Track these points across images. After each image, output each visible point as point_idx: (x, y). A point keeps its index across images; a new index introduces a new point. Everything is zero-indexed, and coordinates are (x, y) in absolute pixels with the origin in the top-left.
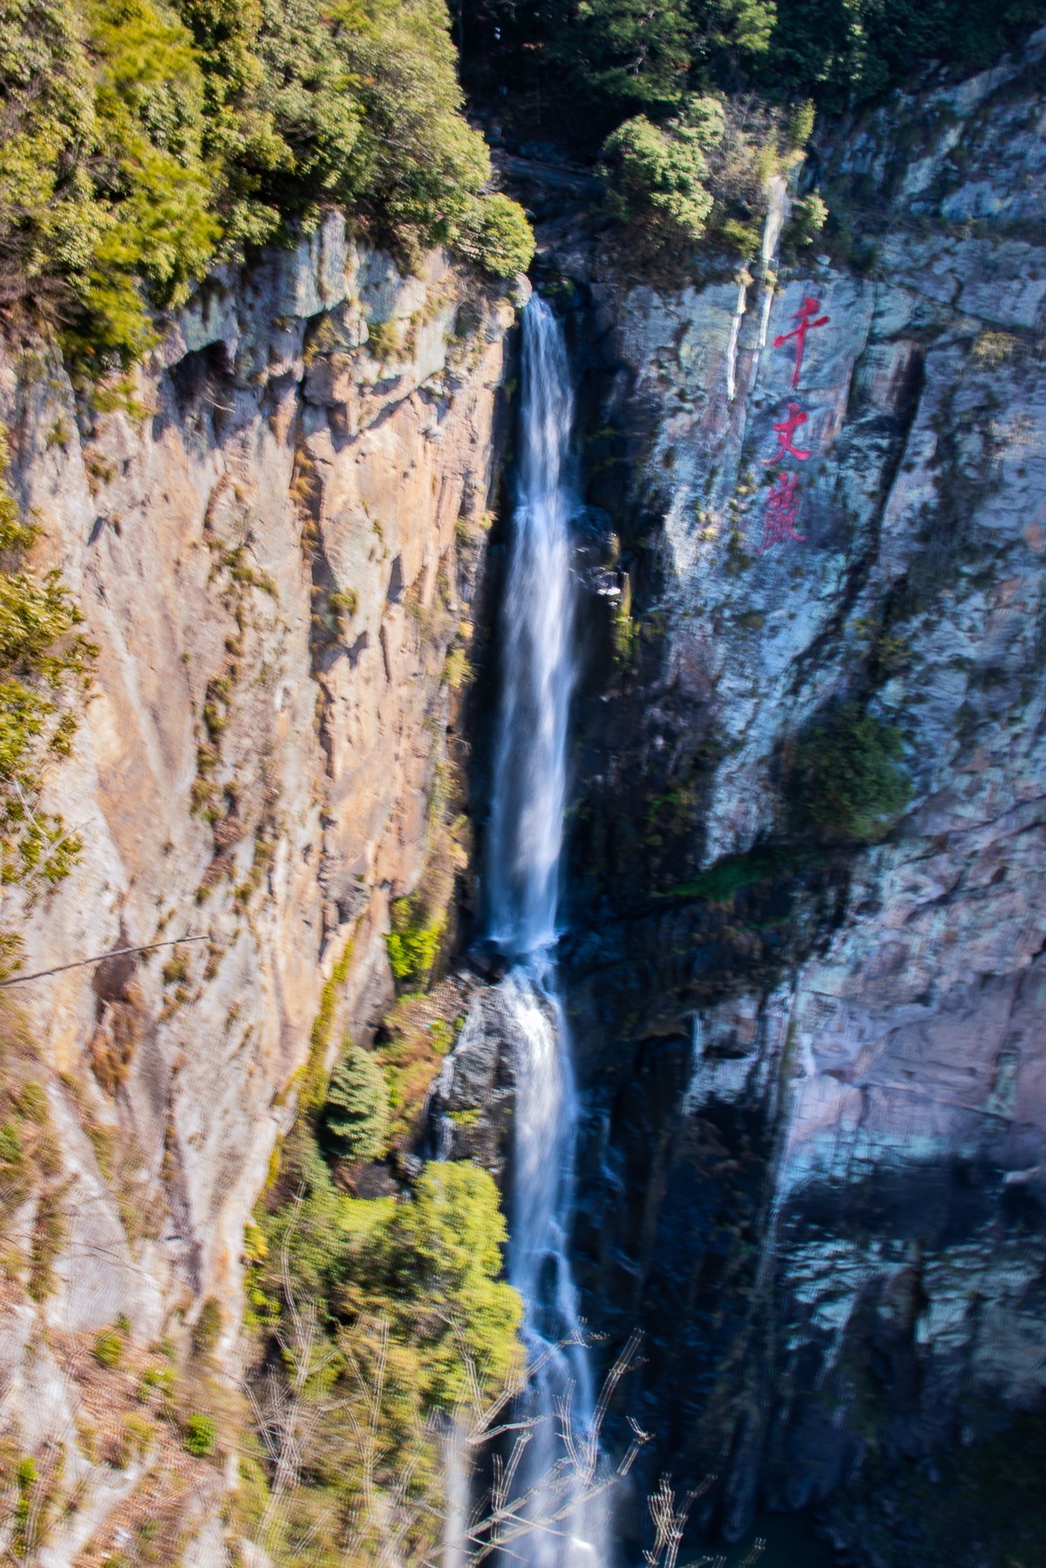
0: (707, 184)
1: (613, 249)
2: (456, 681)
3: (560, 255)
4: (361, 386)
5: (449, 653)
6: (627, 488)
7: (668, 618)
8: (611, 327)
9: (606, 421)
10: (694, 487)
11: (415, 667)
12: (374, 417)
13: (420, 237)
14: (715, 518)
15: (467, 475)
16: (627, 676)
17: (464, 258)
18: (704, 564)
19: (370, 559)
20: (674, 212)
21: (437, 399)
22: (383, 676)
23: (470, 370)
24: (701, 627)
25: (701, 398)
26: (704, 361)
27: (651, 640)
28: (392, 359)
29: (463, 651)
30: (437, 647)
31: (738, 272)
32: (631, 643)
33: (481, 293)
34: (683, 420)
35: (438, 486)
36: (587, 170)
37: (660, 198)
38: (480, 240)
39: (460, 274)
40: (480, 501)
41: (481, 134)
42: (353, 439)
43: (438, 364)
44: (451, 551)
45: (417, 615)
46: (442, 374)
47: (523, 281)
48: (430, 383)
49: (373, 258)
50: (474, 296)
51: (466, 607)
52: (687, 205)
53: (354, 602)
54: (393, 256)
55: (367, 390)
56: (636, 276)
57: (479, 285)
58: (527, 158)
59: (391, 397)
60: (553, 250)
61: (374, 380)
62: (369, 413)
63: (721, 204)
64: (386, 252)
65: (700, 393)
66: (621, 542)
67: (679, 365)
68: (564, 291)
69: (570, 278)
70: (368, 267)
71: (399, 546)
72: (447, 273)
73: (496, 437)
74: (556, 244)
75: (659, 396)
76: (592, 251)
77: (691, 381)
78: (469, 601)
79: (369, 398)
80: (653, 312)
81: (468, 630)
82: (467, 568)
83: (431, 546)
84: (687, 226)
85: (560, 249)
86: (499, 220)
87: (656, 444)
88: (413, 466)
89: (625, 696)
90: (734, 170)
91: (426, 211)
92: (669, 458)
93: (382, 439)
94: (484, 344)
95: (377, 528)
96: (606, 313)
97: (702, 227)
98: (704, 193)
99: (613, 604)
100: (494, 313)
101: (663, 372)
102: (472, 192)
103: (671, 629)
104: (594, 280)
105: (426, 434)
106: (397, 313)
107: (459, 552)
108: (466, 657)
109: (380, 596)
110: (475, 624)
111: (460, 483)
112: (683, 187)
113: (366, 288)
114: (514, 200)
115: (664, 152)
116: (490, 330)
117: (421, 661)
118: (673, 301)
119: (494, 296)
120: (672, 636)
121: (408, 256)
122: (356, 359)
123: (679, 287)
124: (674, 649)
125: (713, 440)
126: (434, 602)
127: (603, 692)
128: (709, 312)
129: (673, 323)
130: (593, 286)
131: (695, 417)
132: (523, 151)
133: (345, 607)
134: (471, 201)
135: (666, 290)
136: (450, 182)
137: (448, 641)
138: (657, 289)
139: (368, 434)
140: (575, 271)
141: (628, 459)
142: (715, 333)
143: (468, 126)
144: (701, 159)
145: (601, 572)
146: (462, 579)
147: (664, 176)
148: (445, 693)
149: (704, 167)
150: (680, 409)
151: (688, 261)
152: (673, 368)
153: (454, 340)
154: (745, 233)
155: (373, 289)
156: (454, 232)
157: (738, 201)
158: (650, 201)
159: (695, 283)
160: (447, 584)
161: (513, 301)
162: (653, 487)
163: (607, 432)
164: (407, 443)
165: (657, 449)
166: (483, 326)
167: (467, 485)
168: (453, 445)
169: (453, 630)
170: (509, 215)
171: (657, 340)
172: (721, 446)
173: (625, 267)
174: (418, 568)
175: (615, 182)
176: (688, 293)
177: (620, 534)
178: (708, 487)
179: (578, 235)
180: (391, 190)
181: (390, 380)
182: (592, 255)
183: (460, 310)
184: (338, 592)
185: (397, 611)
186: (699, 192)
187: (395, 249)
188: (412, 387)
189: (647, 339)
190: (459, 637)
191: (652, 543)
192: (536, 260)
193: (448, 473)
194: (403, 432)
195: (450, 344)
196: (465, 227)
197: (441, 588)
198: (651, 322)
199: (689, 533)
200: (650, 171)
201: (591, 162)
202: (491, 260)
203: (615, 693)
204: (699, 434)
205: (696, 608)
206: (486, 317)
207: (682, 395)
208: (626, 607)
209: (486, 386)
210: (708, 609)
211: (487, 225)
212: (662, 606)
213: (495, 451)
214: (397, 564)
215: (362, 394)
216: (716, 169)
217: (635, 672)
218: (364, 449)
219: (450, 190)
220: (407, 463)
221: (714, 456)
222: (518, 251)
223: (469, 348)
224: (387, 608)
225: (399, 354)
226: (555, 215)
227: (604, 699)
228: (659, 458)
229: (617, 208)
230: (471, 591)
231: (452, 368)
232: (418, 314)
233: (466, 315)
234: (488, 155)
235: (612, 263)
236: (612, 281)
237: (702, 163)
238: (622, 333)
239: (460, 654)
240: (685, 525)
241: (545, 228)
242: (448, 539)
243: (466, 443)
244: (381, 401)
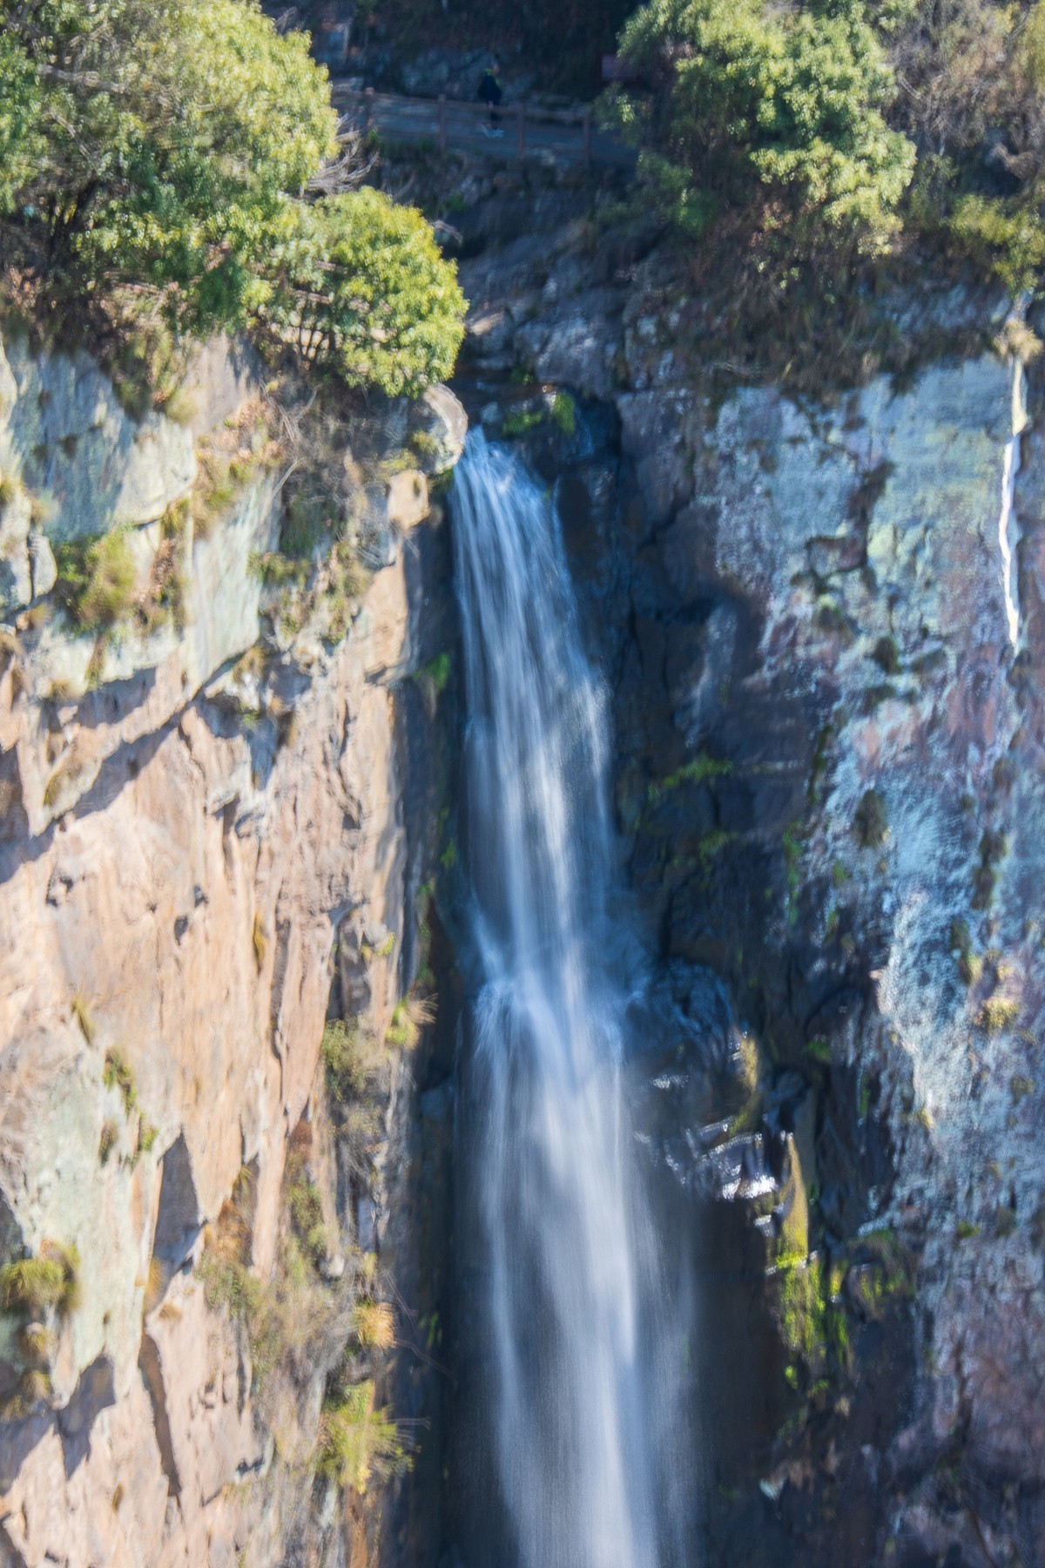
0: (897, 115)
1: (667, 302)
2: (359, 1473)
3: (532, 332)
4: (50, 705)
5: (334, 1396)
6: (765, 910)
7: (918, 1248)
8: (681, 502)
9: (690, 742)
10: (943, 890)
11: (244, 1446)
12: (87, 781)
13: (168, 312)
14: (1010, 968)
15: (343, 912)
16: (822, 1418)
17: (289, 359)
18: (994, 1093)
19: (104, 1157)
20: (818, 192)
21: (248, 722)
22: (159, 1480)
23: (328, 643)
24: (1010, 1266)
25: (937, 658)
26: (934, 561)
27: (875, 1313)
28: (125, 628)
29: (369, 1388)
30: (300, 1385)
31: (1000, 326)
32: (825, 1324)
33: (339, 443)
34: (894, 719)
35: (271, 945)
36: (584, 111)
37: (777, 162)
38: (322, 310)
39: (283, 400)
40: (381, 976)
41: (303, 40)
42: (42, 843)
43: (247, 631)
44: (318, 1114)
45: (241, 1298)
46: (255, 656)
47: (444, 403)
48: (226, 683)
49: (54, 375)
50: (322, 452)
51: (368, 1263)
52: (850, 171)
53: (69, 1276)
54: (105, 367)
55: (65, 714)
56: (734, 364)
57: (333, 424)
58: (424, 95)
59: (130, 728)
60: (514, 325)
61: (80, 684)
62: (75, 772)
63: (941, 162)
64: (84, 356)
65: (929, 647)
66: (764, 1052)
67: (869, 578)
68: (548, 425)
69: (563, 387)
70: (44, 400)
71: (176, 1117)
72: (245, 402)
73: (408, 807)
74: (519, 307)
75: (828, 662)
76: (614, 314)
77: (906, 618)
78: (377, 1248)
79: (71, 733)
80: (785, 451)
81: (380, 1327)
82: (366, 1160)
83: (265, 1108)
84: (857, 224)
85: (531, 316)
86: (368, 254)
87: (828, 791)
88: (200, 900)
89: (824, 1478)
90: (964, 68)
91: (179, 247)
92: (867, 823)
93: (115, 838)
94: (359, 572)
95: (117, 1070)
96: (665, 467)
97: (893, 222)
98: (888, 137)
99: (763, 1221)
100: (379, 494)
101: (827, 600)
102: (292, 190)
103: (930, 1277)
104: (626, 386)
105: (228, 813)
106: (126, 510)
107: (338, 1118)
108: (380, 1403)
109: (137, 1255)
110: (396, 1308)
111: (327, 935)
112: (835, 128)
113: (41, 453)
114: (402, 201)
115: (777, 43)
116: (371, 538)
117: (260, 1428)
118: (837, 417)
119: (373, 447)
120: (934, 1295)
121: (143, 364)
122: (30, 638)
123: (851, 382)
124: (941, 1333)
125: (980, 765)
126: (281, 1255)
127: (765, 1468)
128: (933, 437)
129: (842, 474)
130: (623, 401)
131: (926, 708)
132: (412, 80)
133: (46, 1295)
134: (293, 215)
135: (816, 395)
136: (232, 167)
137: (330, 1363)
138: (790, 392)
139: (75, 826)
140: (576, 368)
141: (761, 834)
142: (953, 488)
143: (268, 24)
144: (875, 54)
145: (721, 1138)
146: (353, 1190)
147: (784, 108)
148: (330, 1512)
149: (884, 69)
150: (883, 692)
151: (865, 313)
152: (855, 588)
153: (280, 567)
154: (1009, 228)
155: (59, 455)
156: (258, 290)
157: (986, 148)
158: (752, 172)
159: (887, 366)
160: (313, 1204)
161: (425, 460)
162: (833, 902)
163: (697, 768)
164: (181, 839)
165: (833, 801)
166: (353, 526)
167: (345, 937)
168: (300, 838)
169: (341, 1329)
170: (394, 240)
171: (804, 524)
172: (1002, 778)
173: (703, 345)
174: (233, 1170)
175: (657, 133)
176: (875, 395)
177: (759, 1028)
178: (982, 886)
179: (573, 275)
180: (84, 198)
181: (118, 683)
182: (614, 321)
183: (286, 493)
184: (24, 1254)
185: (186, 1292)
186: (877, 138)
187: (108, 350)
188: (180, 699)
189: (778, 523)
190: (356, 1346)
191: (848, 1047)
192: (470, 350)
193: (291, 911)
194: (168, 815)
195: (269, 578)
196: (283, 275)
197: (300, 1221)
198: (784, 477)
199: (944, 1015)
200: (745, 96)
201: (591, 84)
202: (359, 362)
203: (798, 1471)
204: (939, 753)
205: (988, 1215)
206: (359, 502)
207: (884, 656)
208: (798, 1228)
209: (373, 678)
210: (1024, 1214)
211: (340, 271)
212: (895, 1215)
213: (409, 840)
214: (176, 1165)
215: (51, 723)
216: (918, 75)
217: (844, 1405)
218: (69, 867)
219: (234, 189)
220: (184, 893)
221: (989, 806)
222: (424, 330)
223: (321, 586)
224: (161, 1288)
225: (143, 617)
226: (511, 233)
227: (770, 1489)
228: (841, 823)
229: (672, 197)
230: (379, 1218)
231: (282, 639)
232: (182, 507)
233: (303, 503)
234: (325, 91)
235: (668, 339)
236: (671, 383)
237: (879, 60)
238: (714, 513)
239: (363, 1395)
240: (932, 993)
241: (485, 266)
242: (306, 1084)
243: (332, 826)
244: (102, 740)
